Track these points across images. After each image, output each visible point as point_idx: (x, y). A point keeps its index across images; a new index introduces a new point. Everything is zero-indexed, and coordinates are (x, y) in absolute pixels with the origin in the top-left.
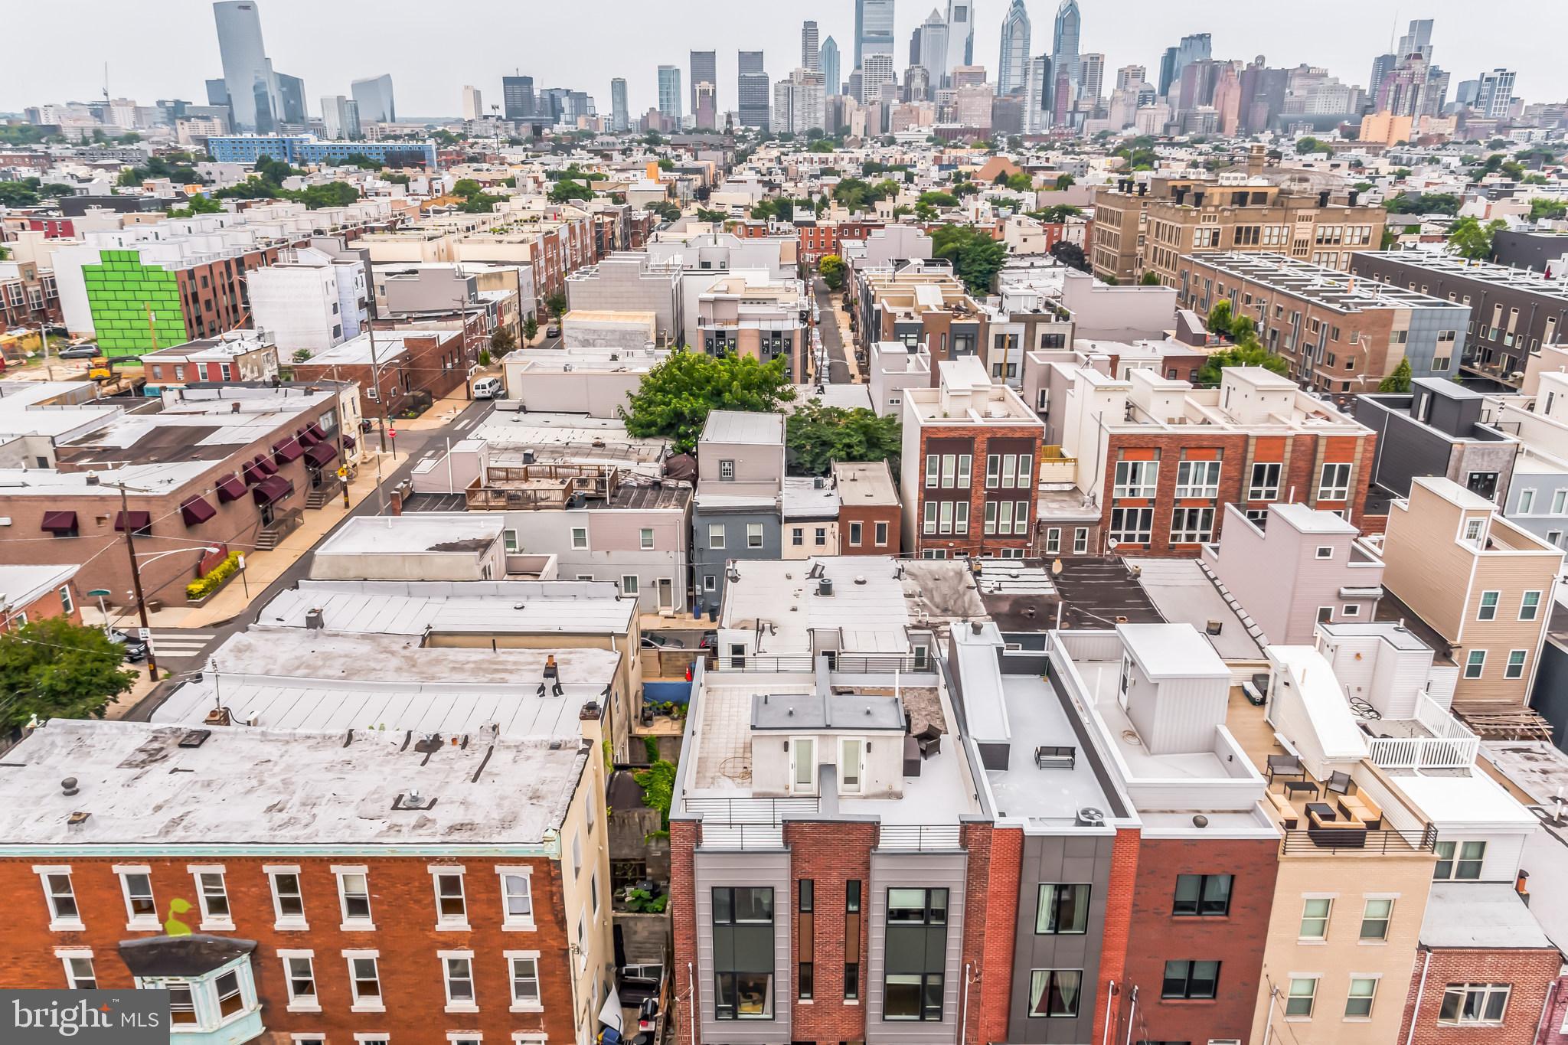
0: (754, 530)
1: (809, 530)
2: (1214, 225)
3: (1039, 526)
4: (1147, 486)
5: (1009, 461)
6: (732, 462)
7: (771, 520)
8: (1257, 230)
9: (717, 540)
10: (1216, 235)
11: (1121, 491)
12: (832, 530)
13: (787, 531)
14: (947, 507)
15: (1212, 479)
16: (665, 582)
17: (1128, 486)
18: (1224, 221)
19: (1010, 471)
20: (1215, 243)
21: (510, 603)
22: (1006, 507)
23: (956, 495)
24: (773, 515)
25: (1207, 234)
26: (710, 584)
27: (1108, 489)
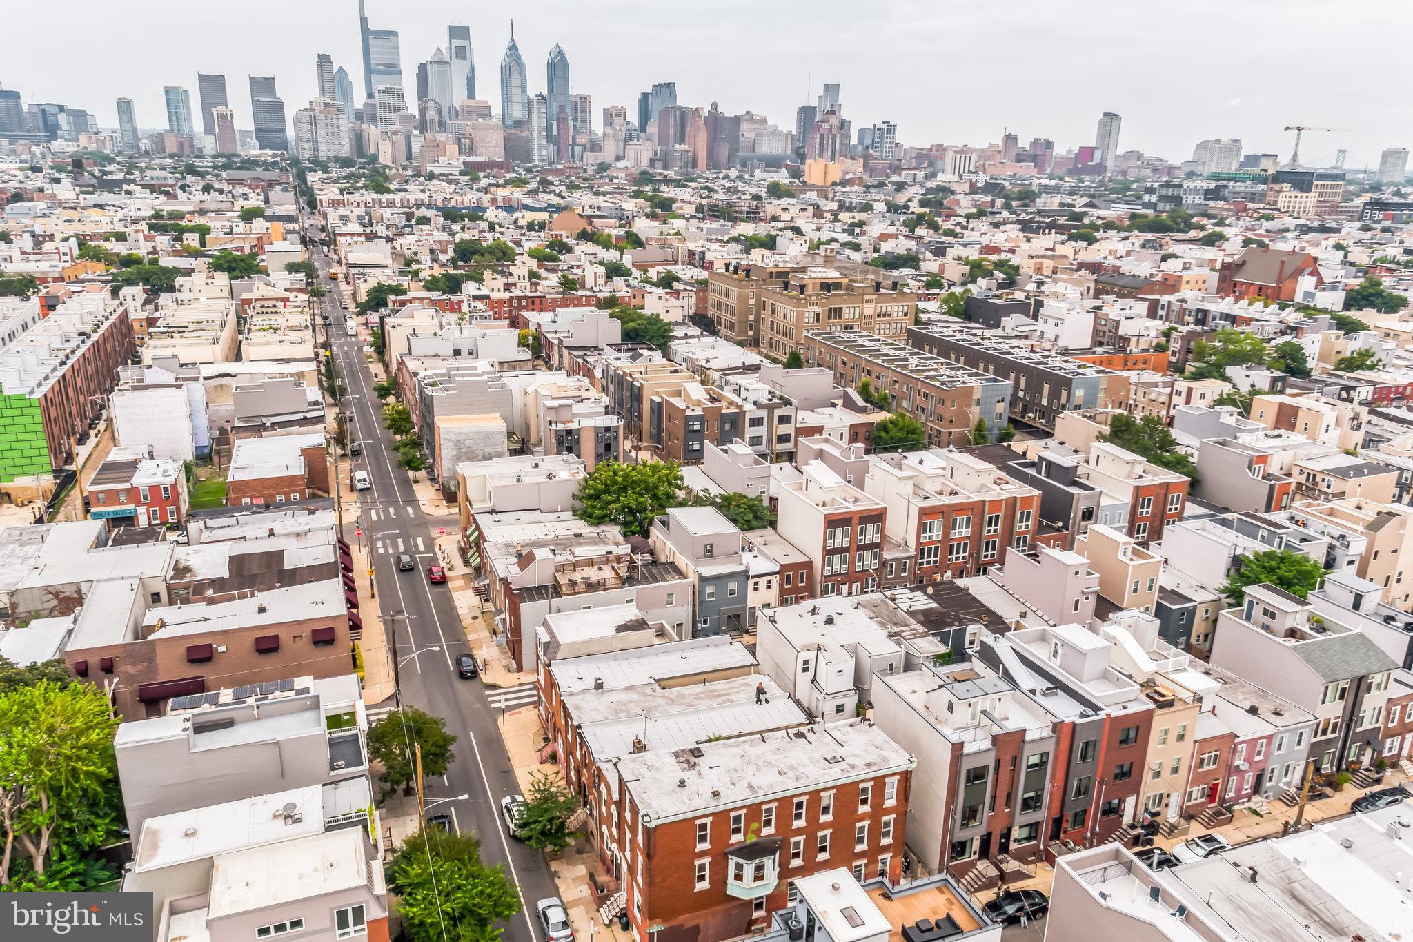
0: (732, 586)
1: (763, 582)
2: (817, 309)
3: (883, 564)
4: (937, 534)
5: (869, 528)
6: (712, 545)
7: (742, 578)
8: (841, 309)
9: (711, 595)
10: (818, 315)
11: (925, 537)
12: (775, 580)
13: (751, 583)
14: (837, 558)
15: (967, 526)
16: (680, 625)
17: (928, 534)
18: (823, 305)
19: (870, 534)
20: (818, 321)
21: (677, 656)
22: (868, 553)
23: (842, 550)
24: (745, 575)
25: (812, 314)
26: (705, 622)
27: (918, 537)
